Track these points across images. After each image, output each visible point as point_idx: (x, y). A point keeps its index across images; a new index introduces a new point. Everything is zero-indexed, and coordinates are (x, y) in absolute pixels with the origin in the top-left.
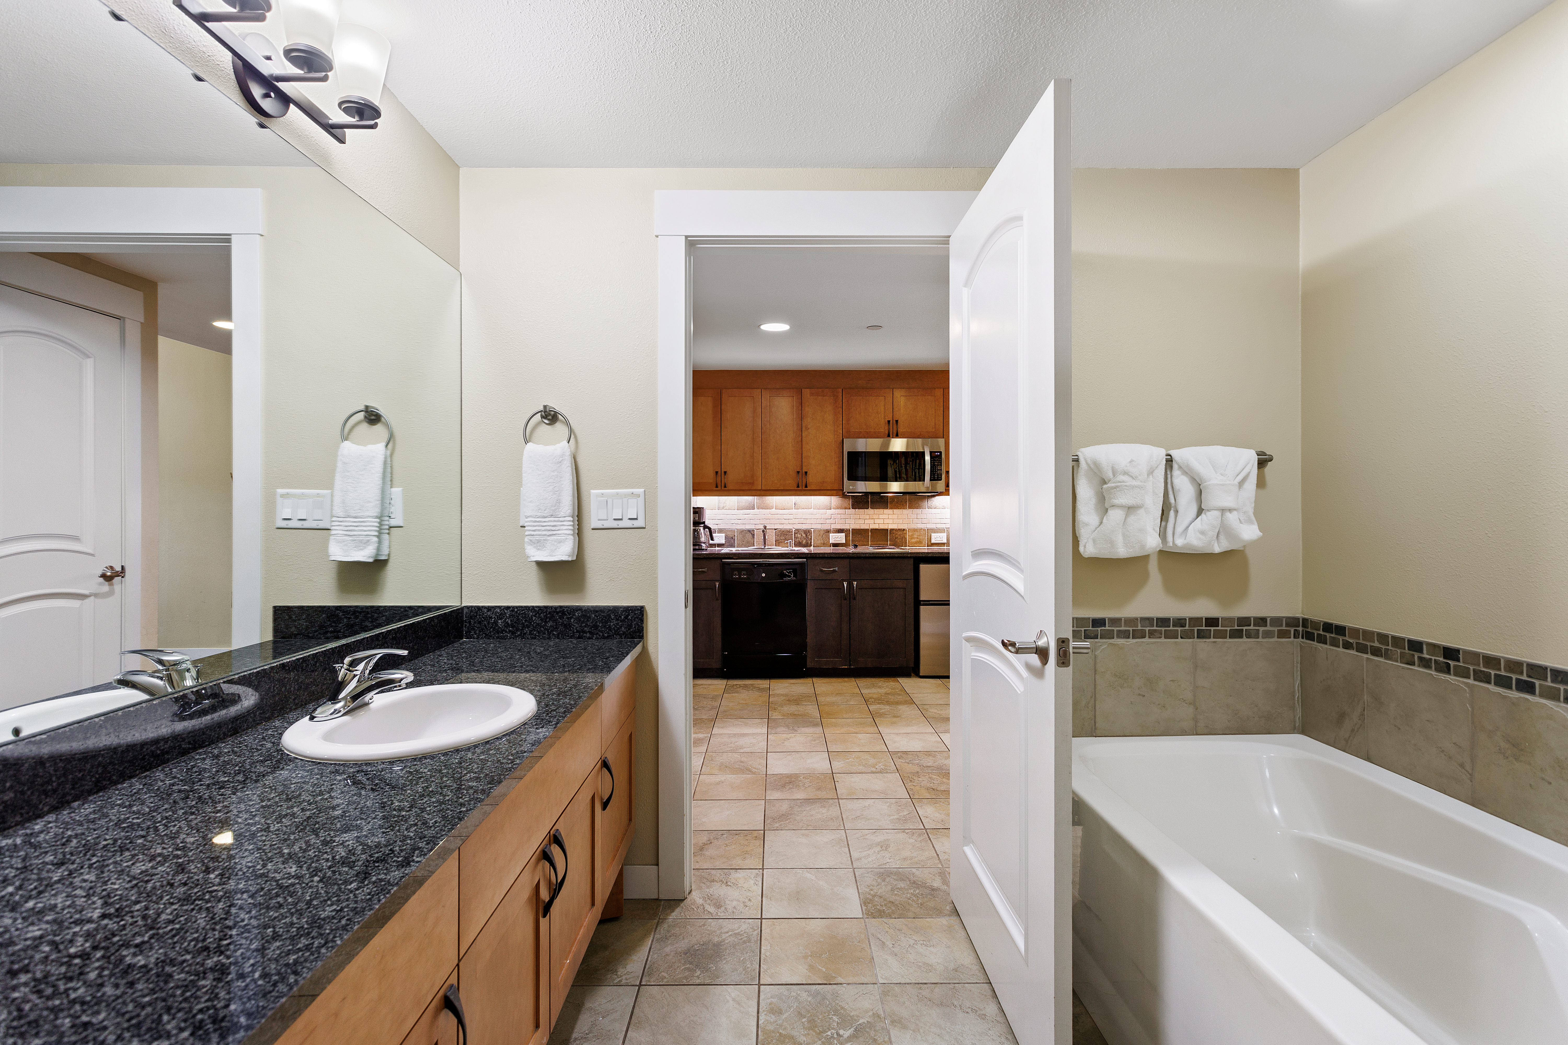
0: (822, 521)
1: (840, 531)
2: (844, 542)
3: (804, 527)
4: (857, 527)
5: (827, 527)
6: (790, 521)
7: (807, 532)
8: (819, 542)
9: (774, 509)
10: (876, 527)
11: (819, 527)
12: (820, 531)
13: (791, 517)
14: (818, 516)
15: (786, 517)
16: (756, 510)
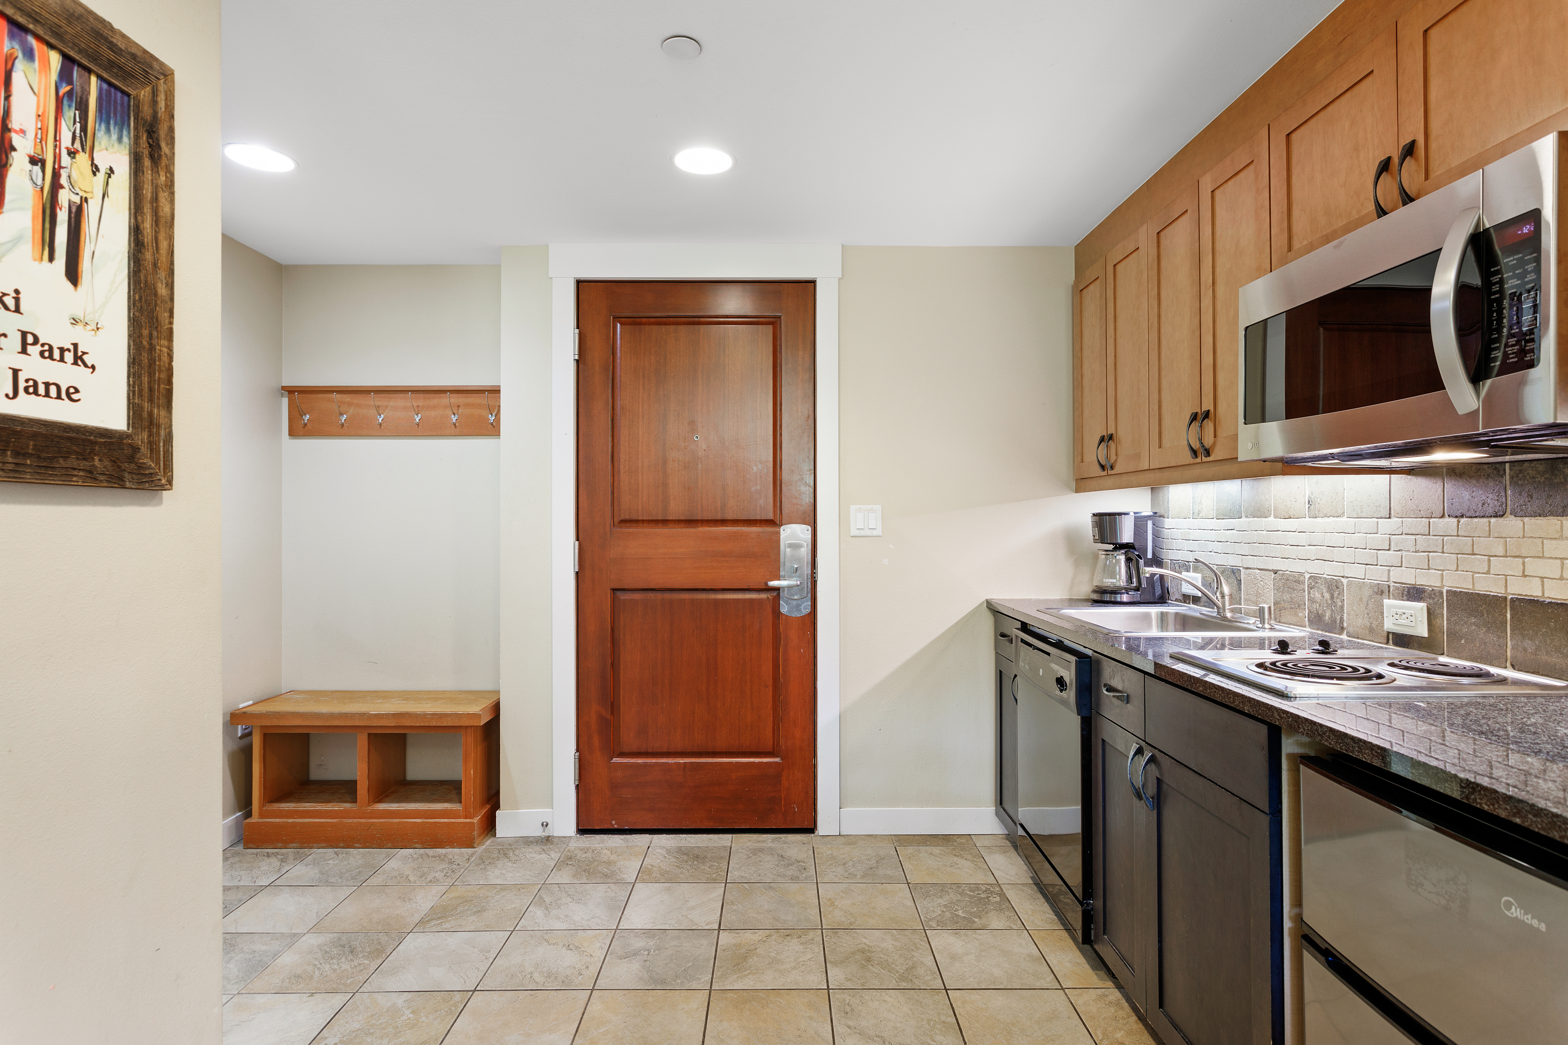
0: (1365, 556)
1: (1414, 593)
2: (1423, 631)
3: (1328, 570)
4: (1464, 584)
5: (1377, 575)
6: (1301, 552)
7: (1334, 586)
8: (1360, 622)
9: (1272, 518)
10: (1532, 590)
11: (1357, 572)
12: (1361, 586)
13: (1302, 539)
14: (1357, 539)
15: (1292, 538)
16: (1243, 519)
